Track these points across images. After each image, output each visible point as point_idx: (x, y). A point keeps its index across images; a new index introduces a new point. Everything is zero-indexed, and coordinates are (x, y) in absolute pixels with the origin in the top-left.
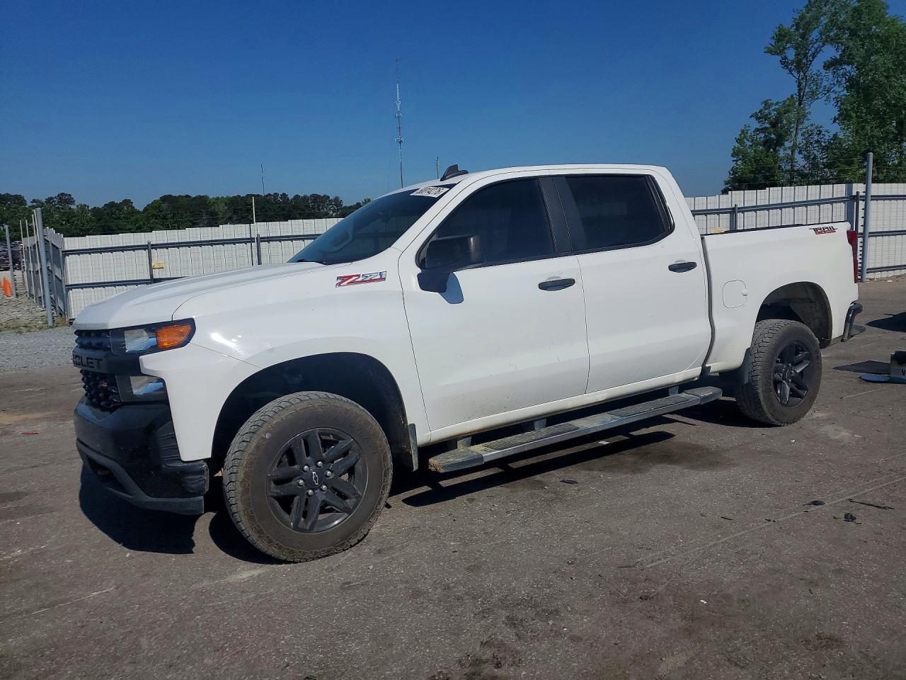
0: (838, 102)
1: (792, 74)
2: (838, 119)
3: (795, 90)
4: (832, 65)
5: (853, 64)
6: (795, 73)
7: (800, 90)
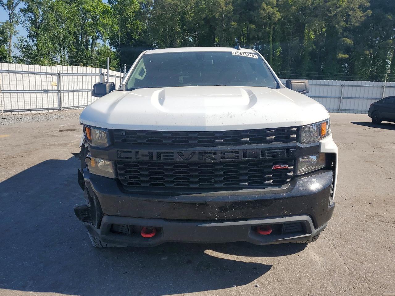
0: (28, 28)
1: (6, 10)
2: (29, 36)
3: (8, 18)
4: (23, 11)
5: (32, 13)
6: (8, 10)
7: (10, 19)
